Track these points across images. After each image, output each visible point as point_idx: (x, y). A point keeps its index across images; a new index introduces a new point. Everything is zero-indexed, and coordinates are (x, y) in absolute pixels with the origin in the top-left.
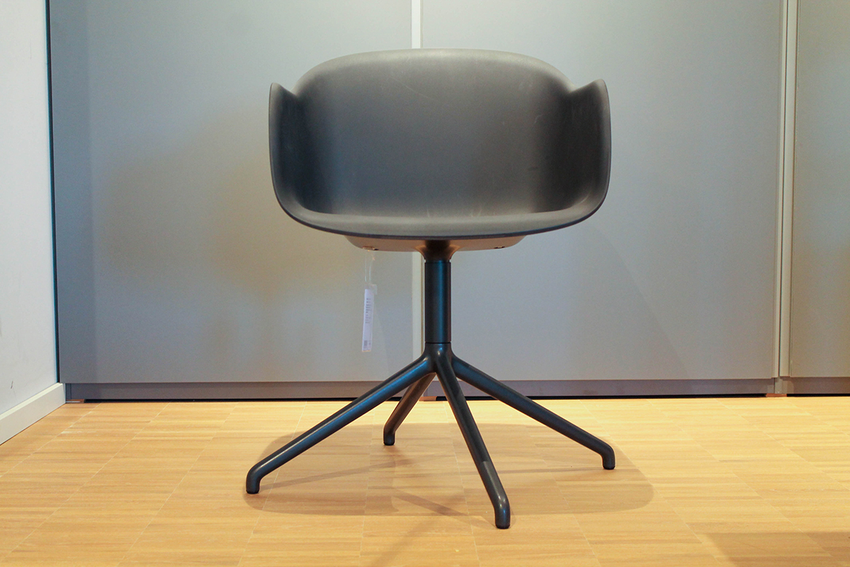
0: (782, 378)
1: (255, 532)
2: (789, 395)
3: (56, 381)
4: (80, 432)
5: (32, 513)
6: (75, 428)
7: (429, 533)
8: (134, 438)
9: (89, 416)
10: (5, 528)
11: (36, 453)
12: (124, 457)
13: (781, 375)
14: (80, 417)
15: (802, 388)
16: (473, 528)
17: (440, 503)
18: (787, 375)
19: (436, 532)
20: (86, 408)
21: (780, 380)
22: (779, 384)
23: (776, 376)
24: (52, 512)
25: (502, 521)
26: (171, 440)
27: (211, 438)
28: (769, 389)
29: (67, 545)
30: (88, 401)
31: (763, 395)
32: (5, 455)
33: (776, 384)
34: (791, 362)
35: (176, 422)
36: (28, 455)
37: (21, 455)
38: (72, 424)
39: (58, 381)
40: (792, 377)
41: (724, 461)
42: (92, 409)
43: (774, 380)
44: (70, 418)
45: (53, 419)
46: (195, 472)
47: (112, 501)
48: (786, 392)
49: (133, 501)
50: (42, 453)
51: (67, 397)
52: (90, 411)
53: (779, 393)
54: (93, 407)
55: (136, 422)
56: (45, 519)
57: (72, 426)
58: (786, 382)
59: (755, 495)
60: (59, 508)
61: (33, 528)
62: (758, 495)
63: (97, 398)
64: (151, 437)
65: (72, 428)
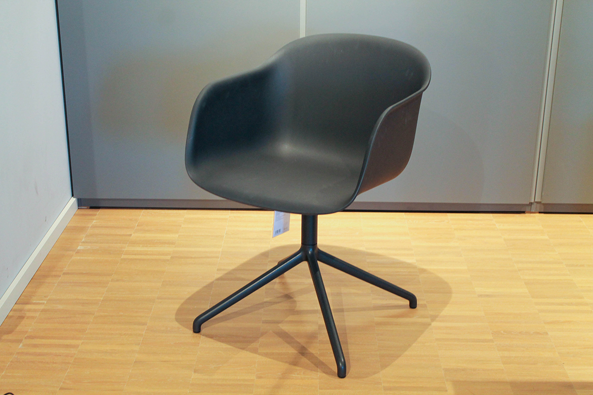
0: (536, 202)
1: (195, 371)
2: (540, 213)
3: (71, 196)
4: (89, 247)
5: (67, 346)
6: (87, 242)
7: (293, 375)
8: (123, 257)
9: (94, 227)
10: (53, 363)
11: (64, 274)
12: (117, 280)
13: (536, 200)
14: (88, 227)
15: (548, 209)
17: (302, 341)
18: (539, 200)
19: (298, 374)
20: (91, 215)
21: (535, 204)
22: (534, 206)
23: (533, 201)
24: (78, 346)
26: (143, 260)
27: (169, 257)
28: (527, 209)
29: (89, 382)
30: (92, 208)
31: (524, 212)
32: (45, 276)
33: (532, 206)
34: (543, 194)
35: (149, 236)
36: (60, 276)
37: (55, 276)
38: (83, 237)
39: (73, 196)
40: (543, 202)
41: (480, 296)
42: (95, 217)
43: (531, 204)
44: (82, 229)
45: (72, 230)
46: (160, 300)
47: (112, 334)
48: (539, 211)
49: (125, 334)
50: (68, 273)
51: (79, 206)
52: (94, 219)
53: (533, 211)
54: (95, 215)
55: (123, 235)
56: (75, 354)
57: (83, 240)
58: (538, 205)
59: (490, 337)
60: (82, 341)
61: (69, 363)
62: (492, 338)
63: (97, 206)
64: (133, 255)
65: (83, 242)
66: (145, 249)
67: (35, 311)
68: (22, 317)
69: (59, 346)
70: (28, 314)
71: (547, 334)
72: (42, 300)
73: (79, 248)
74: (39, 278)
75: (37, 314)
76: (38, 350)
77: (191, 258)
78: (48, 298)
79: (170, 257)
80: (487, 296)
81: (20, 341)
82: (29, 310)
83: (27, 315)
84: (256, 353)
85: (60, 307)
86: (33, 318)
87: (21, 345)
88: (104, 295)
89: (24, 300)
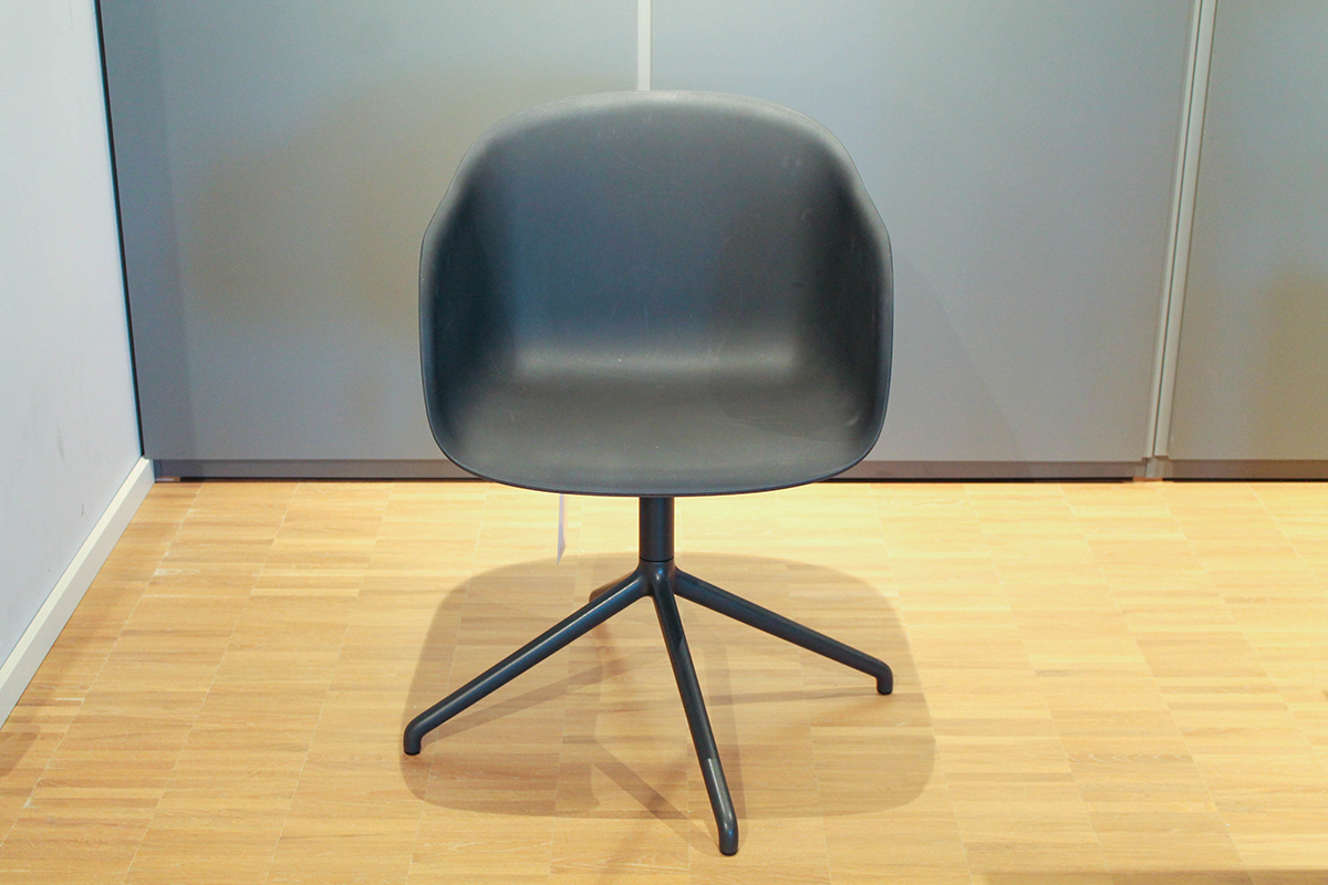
0: (1158, 458)
1: (416, 859)
2: (1165, 480)
3: (140, 454)
4: (180, 571)
5: (132, 803)
6: (174, 560)
7: (634, 865)
8: (254, 592)
9: (190, 524)
10: (101, 842)
11: (125, 633)
12: (242, 647)
13: (1157, 454)
14: (177, 524)
15: (1184, 473)
16: (691, 850)
17: (652, 782)
18: (1164, 453)
19: (643, 860)
21: (1155, 460)
22: (1151, 469)
23: (1149, 455)
24: (155, 802)
25: (728, 845)
26: (299, 598)
27: (354, 592)
28: (1138, 472)
30: (185, 480)
31: (1129, 480)
32: (84, 640)
33: (1149, 464)
34: (1172, 439)
35: (310, 543)
36: (115, 639)
37: (105, 639)
38: (165, 547)
39: (143, 454)
40: (1170, 458)
41: (1041, 673)
42: (192, 502)
43: (1146, 461)
44: (161, 530)
45: (140, 532)
46: (337, 693)
47: (231, 772)
48: (1162, 475)
49: (259, 773)
50: (133, 633)
51: (156, 476)
52: (189, 506)
53: (1151, 476)
54: (193, 496)
55: (254, 542)
56: (148, 821)
57: (166, 555)
58: (1162, 463)
59: (1066, 768)
60: (164, 790)
61: (134, 842)
62: (1070, 770)
63: (198, 475)
64: (276, 587)
65: (167, 560)
66: (303, 573)
67: (60, 720)
68: (31, 737)
69: (113, 802)
70: (45, 729)
71: (1189, 759)
72: (75, 695)
73: (156, 573)
74: (69, 643)
75: (64, 729)
76: (66, 814)
77: (406, 593)
78: (87, 691)
79: (358, 590)
80: (1058, 673)
81: (26, 792)
82: (47, 720)
83: (43, 731)
84: (550, 814)
85: (115, 711)
86: (55, 736)
87: (29, 801)
88: (212, 682)
89: (35, 695)
